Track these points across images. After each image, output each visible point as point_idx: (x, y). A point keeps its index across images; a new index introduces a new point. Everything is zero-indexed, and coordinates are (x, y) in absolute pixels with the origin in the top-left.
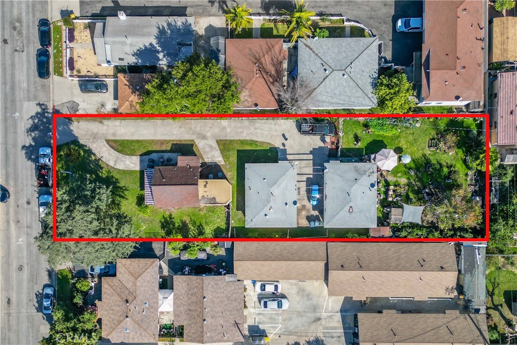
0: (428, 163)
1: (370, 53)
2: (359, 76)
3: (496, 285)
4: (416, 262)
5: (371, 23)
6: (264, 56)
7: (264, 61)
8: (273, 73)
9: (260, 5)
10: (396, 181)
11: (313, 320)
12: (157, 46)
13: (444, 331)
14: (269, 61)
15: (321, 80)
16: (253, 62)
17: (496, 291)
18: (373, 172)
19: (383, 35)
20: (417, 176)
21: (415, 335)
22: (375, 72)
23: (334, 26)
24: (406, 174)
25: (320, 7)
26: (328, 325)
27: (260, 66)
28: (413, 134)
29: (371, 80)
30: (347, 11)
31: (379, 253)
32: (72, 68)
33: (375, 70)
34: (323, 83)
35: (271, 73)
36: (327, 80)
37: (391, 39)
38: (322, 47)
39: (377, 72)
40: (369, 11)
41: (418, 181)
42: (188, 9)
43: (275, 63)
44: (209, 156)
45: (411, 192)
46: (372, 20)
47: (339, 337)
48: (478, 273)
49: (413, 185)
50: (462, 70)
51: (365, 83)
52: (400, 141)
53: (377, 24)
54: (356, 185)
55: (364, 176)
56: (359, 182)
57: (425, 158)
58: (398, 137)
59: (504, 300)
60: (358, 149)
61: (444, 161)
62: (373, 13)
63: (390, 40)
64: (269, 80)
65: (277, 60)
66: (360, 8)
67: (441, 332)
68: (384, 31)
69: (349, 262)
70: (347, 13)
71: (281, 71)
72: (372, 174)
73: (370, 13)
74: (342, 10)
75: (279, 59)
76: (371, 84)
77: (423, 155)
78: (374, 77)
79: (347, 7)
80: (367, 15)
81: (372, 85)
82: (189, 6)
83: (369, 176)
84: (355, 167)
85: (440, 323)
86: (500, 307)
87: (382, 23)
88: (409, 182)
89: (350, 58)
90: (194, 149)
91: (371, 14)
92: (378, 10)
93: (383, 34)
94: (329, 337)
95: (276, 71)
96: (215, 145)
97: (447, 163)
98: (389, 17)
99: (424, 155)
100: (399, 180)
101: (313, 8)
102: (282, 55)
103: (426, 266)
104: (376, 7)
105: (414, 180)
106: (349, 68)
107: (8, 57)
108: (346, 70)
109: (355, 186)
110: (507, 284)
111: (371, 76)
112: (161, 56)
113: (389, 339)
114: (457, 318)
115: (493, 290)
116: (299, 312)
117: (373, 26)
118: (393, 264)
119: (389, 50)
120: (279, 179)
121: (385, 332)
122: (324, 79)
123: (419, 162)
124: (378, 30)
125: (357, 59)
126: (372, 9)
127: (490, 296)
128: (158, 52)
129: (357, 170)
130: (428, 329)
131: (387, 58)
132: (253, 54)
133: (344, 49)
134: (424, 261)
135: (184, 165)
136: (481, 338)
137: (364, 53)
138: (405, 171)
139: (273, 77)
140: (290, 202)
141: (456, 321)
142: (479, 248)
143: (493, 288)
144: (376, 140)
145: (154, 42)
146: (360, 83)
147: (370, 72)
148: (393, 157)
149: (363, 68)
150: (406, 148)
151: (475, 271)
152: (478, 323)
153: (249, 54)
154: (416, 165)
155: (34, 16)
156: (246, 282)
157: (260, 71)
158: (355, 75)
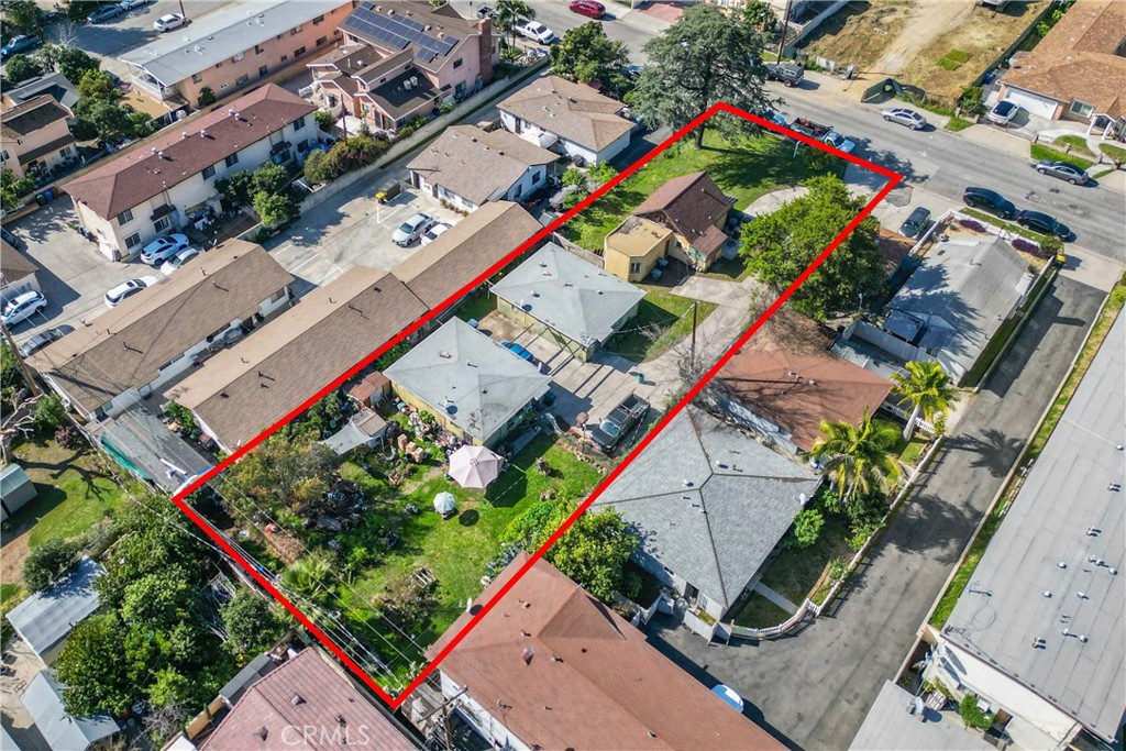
0: (399, 547)
1: (705, 568)
2: (669, 511)
3: (91, 493)
4: (276, 375)
5: (775, 659)
6: (822, 405)
7: (812, 399)
8: (779, 403)
9: (943, 499)
10: (420, 478)
11: (344, 255)
12: (939, 291)
13: (142, 342)
14: (807, 409)
15: (708, 451)
16: (819, 382)
17: (83, 486)
18: (472, 425)
19: (728, 662)
20: (396, 514)
21: (185, 307)
22: (654, 550)
23: (815, 589)
24: (417, 499)
25: (876, 591)
26: (319, 263)
27: (806, 388)
28: (476, 565)
29: (645, 528)
30: (836, 633)
31: (345, 347)
32: (965, 224)
33: (659, 553)
34: (701, 450)
35: (780, 399)
36: (703, 457)
37: (707, 670)
38: (777, 498)
39: (654, 555)
40: (807, 675)
41: (386, 509)
42: (997, 397)
43: (798, 417)
44: (697, 284)
45: (380, 486)
46: (781, 665)
47: (289, 264)
48: (149, 449)
49: (386, 498)
50: (525, 651)
51: (645, 515)
52: (484, 532)
53: (761, 668)
54: (477, 384)
55: (479, 407)
56: (478, 391)
57: (412, 549)
58: (494, 536)
59: (57, 486)
60: (531, 462)
61: (375, 575)
62: (796, 678)
63: (706, 667)
64: (769, 388)
65: (801, 425)
66: (827, 662)
67: (146, 338)
68: (736, 671)
69: (375, 303)
70: (831, 630)
71: (774, 417)
72: (471, 422)
73: (802, 670)
74: (842, 624)
75: (801, 429)
76: (636, 525)
77: (422, 550)
78: (647, 542)
79: (844, 638)
80: (800, 664)
81: (633, 526)
82: (1002, 402)
83: (473, 415)
84: (506, 409)
85: (157, 349)
86: (56, 472)
87: (758, 680)
88: (398, 495)
89: (718, 520)
90: (726, 276)
91: (795, 672)
92: (797, 694)
93: (732, 664)
94: (302, 256)
95: (780, 411)
96: (712, 299)
97: (366, 579)
98: (764, 702)
99: (418, 552)
100: (419, 483)
101: (882, 578)
102: (806, 437)
103: (255, 381)
104: (807, 695)
105: (393, 505)
106: (699, 501)
107: (1026, 183)
108: (698, 492)
109: (475, 382)
110: (71, 511)
111: (652, 537)
112: (918, 292)
113: (222, 276)
114: (133, 377)
115: (91, 484)
116: (371, 248)
117: (764, 658)
118: (307, 346)
119: (685, 647)
120: (584, 308)
121: (235, 281)
122: (707, 456)
123: (415, 534)
124: (748, 659)
125: (707, 530)
126: (807, 684)
127: (89, 472)
128: (925, 291)
129: (499, 406)
130: (169, 329)
131: (671, 632)
132: (839, 396)
133: (745, 528)
134: (263, 386)
135: (708, 232)
136: (70, 373)
137: (712, 552)
138: (422, 502)
139: (772, 397)
140: (533, 302)
141: (132, 369)
142: (181, 479)
143: (93, 486)
144: (521, 498)
145: (947, 290)
146: (655, 504)
147: (663, 539)
148: (469, 477)
149: (679, 530)
150: (460, 533)
151: (157, 446)
152: (90, 393)
153: (840, 390)
154: (416, 526)
155: (1085, 231)
156: (475, 208)
157: (796, 383)
158: (676, 504)
